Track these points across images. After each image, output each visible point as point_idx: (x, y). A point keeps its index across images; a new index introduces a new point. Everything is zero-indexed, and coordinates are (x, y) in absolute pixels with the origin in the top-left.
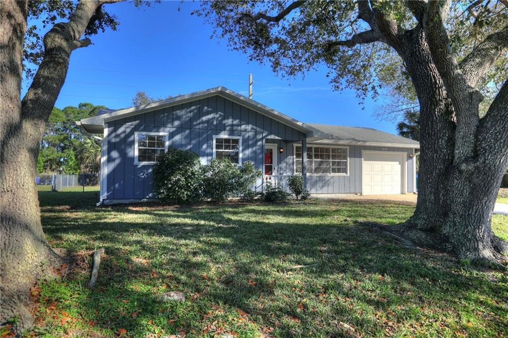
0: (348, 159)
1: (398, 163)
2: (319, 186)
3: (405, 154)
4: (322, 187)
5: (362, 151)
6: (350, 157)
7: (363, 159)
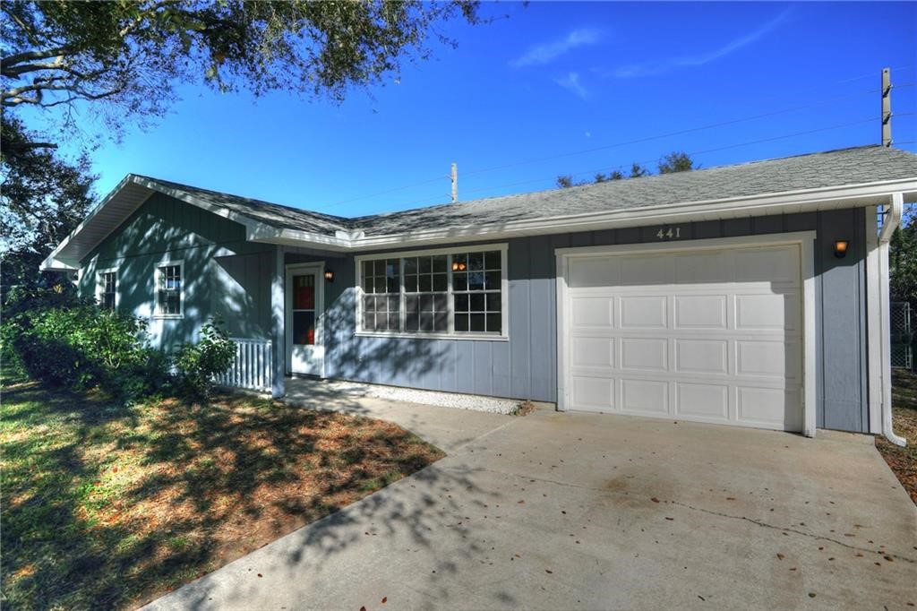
0: (505, 283)
1: (768, 284)
2: (415, 370)
3: (803, 242)
4: (424, 371)
5: (558, 252)
6: (509, 279)
7: (561, 281)
